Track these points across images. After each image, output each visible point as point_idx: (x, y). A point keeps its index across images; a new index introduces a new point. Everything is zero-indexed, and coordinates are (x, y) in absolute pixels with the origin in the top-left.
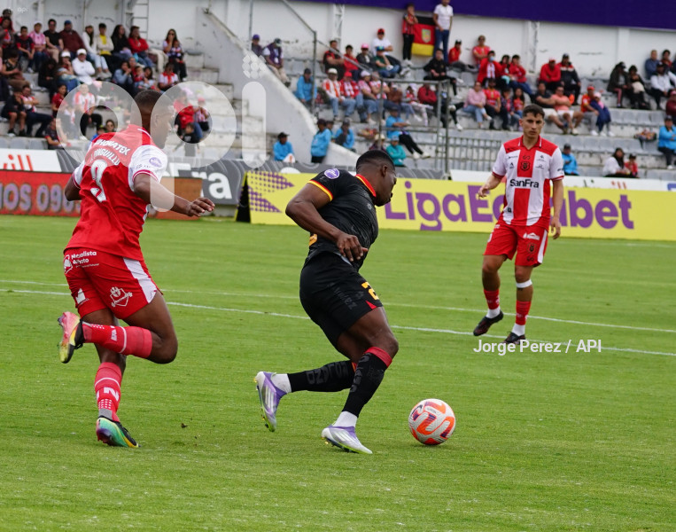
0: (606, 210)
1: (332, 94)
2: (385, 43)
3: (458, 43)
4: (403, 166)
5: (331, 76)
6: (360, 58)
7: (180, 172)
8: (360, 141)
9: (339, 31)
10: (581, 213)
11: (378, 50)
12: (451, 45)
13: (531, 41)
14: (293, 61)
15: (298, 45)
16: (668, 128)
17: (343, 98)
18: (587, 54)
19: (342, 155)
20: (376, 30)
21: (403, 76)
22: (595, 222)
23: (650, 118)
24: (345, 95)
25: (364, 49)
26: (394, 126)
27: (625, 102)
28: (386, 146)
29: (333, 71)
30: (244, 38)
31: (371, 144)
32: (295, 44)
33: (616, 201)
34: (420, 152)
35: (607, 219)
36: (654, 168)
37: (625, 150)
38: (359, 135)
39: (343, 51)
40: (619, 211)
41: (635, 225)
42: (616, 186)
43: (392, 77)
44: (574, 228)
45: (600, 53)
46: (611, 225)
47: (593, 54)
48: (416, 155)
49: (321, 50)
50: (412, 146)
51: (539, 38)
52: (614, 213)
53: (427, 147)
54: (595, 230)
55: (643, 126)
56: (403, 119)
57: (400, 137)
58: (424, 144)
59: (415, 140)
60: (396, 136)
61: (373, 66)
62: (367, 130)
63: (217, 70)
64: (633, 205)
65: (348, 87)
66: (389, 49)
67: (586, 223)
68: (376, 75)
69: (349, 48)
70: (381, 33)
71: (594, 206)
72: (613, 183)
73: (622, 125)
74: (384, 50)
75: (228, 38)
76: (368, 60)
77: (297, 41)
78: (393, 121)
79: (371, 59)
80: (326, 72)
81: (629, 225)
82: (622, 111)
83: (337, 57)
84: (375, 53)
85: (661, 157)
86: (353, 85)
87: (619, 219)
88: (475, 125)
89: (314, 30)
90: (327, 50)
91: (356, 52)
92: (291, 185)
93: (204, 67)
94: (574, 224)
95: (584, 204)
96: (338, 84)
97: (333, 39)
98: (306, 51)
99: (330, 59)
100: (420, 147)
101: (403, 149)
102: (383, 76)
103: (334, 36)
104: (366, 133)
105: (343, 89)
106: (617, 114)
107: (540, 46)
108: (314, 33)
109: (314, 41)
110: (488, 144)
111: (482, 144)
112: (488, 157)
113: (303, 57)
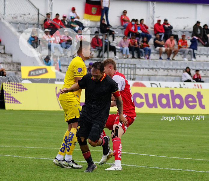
0: (190, 99)
2: (76, 14)
9: (51, 9)
10: (178, 101)
11: (72, 18)
13: (151, 12)
14: (27, 24)
15: (30, 16)
18: (181, 18)
22: (185, 105)
25: (64, 17)
32: (28, 16)
33: (195, 95)
35: (191, 104)
40: (197, 100)
41: (206, 107)
42: (197, 87)
44: (174, 109)
45: (187, 18)
46: (193, 107)
47: (184, 18)
49: (42, 19)
51: (155, 10)
52: (194, 101)
54: (185, 110)
64: (204, 96)
66: (77, 18)
67: (180, 106)
71: (184, 98)
72: (195, 85)
76: (66, 24)
77: (29, 14)
79: (68, 23)
81: (203, 107)
87: (197, 104)
89: (38, 8)
90: (45, 18)
92: (26, 89)
94: (174, 107)
95: (179, 96)
97: (48, 13)
98: (34, 19)
103: (48, 11)
107: (156, 15)
108: (38, 10)
109: (38, 14)
110: (129, 66)
111: (126, 66)
112: (129, 73)
113: (33, 22)
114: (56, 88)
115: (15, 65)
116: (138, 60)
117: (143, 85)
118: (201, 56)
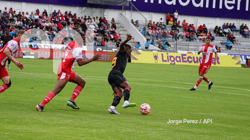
1: (150, 33)
2: (162, 21)
3: (179, 21)
4: (166, 49)
5: (150, 29)
6: (156, 25)
7: (115, 51)
8: (156, 44)
9: (152, 19)
11: (161, 23)
12: (178, 22)
13: (196, 21)
14: (141, 25)
16: (228, 41)
17: (152, 34)
18: (209, 24)
19: (152, 47)
20: (160, 18)
21: (166, 29)
23: (224, 39)
24: (153, 33)
25: (157, 23)
26: (164, 40)
27: (218, 35)
28: (162, 45)
29: (150, 28)
30: (130, 20)
31: (159, 44)
34: (170, 46)
36: (224, 50)
37: (218, 46)
38: (156, 42)
39: (153, 23)
43: (164, 29)
45: (212, 24)
48: (169, 47)
49: (148, 23)
50: (168, 45)
51: (198, 20)
53: (172, 45)
55: (222, 40)
56: (166, 39)
57: (166, 43)
58: (171, 44)
59: (169, 44)
60: (165, 43)
61: (159, 26)
62: (158, 41)
63: (123, 27)
65: (154, 31)
66: (163, 23)
68: (160, 28)
69: (154, 22)
70: (161, 19)
73: (217, 40)
74: (162, 23)
75: (126, 20)
76: (158, 25)
77: (142, 21)
78: (164, 39)
79: (159, 25)
80: (149, 28)
81: (219, 63)
82: (217, 37)
83: (151, 24)
84: (160, 24)
85: (226, 48)
86: (155, 31)
88: (183, 40)
90: (149, 23)
91: (156, 23)
92: (140, 54)
93: (120, 27)
96: (151, 31)
98: (144, 23)
99: (150, 25)
100: (170, 45)
101: (166, 46)
102: (162, 29)
103: (150, 20)
104: (158, 42)
105: (152, 32)
106: (216, 38)
107: (198, 22)
108: (146, 19)
109: (146, 21)
110: (186, 44)
111: (185, 44)
112: (186, 48)
113: (143, 24)
114: (154, 54)
115: (135, 43)
116: (189, 42)
117: (192, 53)
118: (218, 41)
